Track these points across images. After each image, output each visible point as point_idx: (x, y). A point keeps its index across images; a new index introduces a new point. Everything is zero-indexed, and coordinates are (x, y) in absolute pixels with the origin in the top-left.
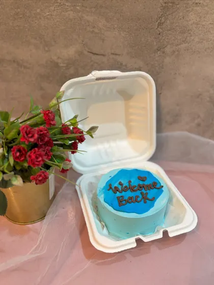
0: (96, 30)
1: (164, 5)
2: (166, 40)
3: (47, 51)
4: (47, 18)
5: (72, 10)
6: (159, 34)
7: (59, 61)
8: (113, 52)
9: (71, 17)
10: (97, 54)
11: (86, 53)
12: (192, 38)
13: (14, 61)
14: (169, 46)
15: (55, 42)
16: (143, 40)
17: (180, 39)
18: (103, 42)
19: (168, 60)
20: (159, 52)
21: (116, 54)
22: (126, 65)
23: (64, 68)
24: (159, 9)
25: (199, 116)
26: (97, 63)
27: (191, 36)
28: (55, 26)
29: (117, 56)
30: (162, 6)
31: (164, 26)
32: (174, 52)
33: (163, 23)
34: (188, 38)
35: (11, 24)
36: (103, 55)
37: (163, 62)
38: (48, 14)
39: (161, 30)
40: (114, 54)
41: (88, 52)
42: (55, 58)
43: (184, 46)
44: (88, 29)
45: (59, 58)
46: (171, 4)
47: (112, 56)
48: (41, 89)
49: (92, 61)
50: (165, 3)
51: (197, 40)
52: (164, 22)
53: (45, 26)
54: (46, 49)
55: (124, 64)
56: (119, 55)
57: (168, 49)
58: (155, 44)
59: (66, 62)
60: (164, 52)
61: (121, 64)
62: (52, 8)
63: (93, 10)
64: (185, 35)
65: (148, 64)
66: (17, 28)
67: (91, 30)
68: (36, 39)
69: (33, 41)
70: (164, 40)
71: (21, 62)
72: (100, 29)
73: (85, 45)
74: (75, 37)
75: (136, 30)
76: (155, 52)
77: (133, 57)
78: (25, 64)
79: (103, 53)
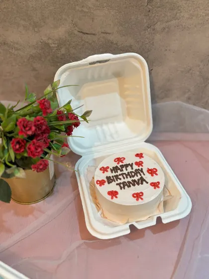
0: (85, 10)
2: (156, 17)
3: (37, 32)
6: (149, 11)
7: (50, 41)
8: (103, 31)
10: (87, 34)
11: (76, 32)
12: (182, 14)
13: (4, 44)
14: (159, 23)
15: (45, 22)
16: (132, 18)
17: (170, 16)
18: (93, 21)
19: (158, 37)
20: (149, 30)
21: (106, 33)
22: (117, 44)
23: (55, 49)
25: (189, 90)
26: (87, 42)
27: (181, 12)
28: (43, 6)
29: (108, 34)
31: (153, 3)
32: (164, 28)
34: (178, 15)
36: (94, 34)
37: (153, 39)
39: (150, 7)
40: (104, 33)
41: (79, 32)
42: (45, 39)
43: (174, 22)
44: (77, 8)
45: (49, 38)
47: (102, 35)
48: (34, 69)
49: (82, 40)
51: (186, 16)
53: (33, 7)
54: (36, 29)
55: (114, 42)
56: (110, 34)
57: (158, 27)
58: (145, 21)
59: (56, 42)
60: (154, 30)
61: (112, 43)
64: (175, 12)
65: (138, 42)
66: (5, 10)
67: (80, 9)
69: (22, 22)
70: (154, 17)
71: (12, 44)
72: (90, 8)
73: (75, 25)
74: (64, 16)
75: (126, 7)
76: (145, 30)
77: (124, 35)
78: (16, 46)
79: (94, 33)
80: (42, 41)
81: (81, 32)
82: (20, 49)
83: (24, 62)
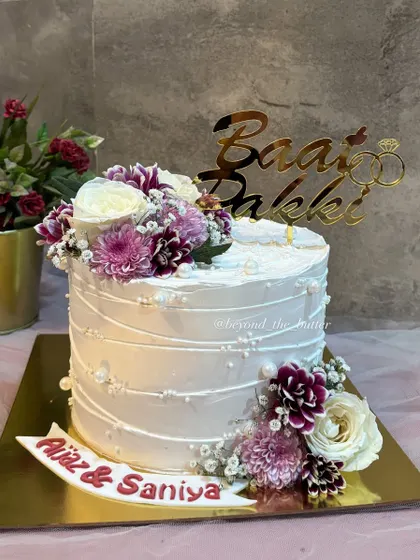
0: (276, 64)
1: (392, 19)
2: (401, 78)
3: (193, 100)
4: (201, 47)
5: (239, 33)
6: (387, 68)
7: (211, 117)
8: (303, 100)
9: (238, 44)
10: (276, 105)
11: (256, 102)
13: (138, 118)
14: (406, 90)
15: (208, 84)
16: (357, 78)
18: (287, 83)
19: (405, 115)
20: (388, 100)
21: (309, 105)
22: (326, 125)
24: (384, 27)
26: (274, 121)
28: (211, 59)
29: (311, 108)
30: (390, 21)
31: (395, 54)
32: (417, 99)
33: (392, 49)
35: (145, 58)
36: (288, 107)
37: (397, 119)
38: (202, 40)
39: (388, 60)
40: (304, 104)
41: (261, 101)
42: (204, 112)
44: (264, 61)
45: (210, 112)
46: (405, 18)
47: (301, 108)
50: (394, 16)
52: (395, 47)
53: (195, 59)
55: (322, 122)
56: (314, 105)
57: (406, 95)
58: (380, 84)
60: (398, 100)
61: (318, 123)
62: (210, 31)
63: (274, 31)
66: (153, 64)
67: (268, 64)
68: (178, 79)
69: (174, 84)
70: (397, 78)
71: (149, 118)
72: (284, 61)
73: (256, 89)
74: (241, 75)
75: (346, 61)
76: (380, 101)
77: (340, 110)
78: (155, 123)
79: (286, 103)
80: (197, 115)
81: (265, 102)
82: (158, 129)
83: (161, 152)
